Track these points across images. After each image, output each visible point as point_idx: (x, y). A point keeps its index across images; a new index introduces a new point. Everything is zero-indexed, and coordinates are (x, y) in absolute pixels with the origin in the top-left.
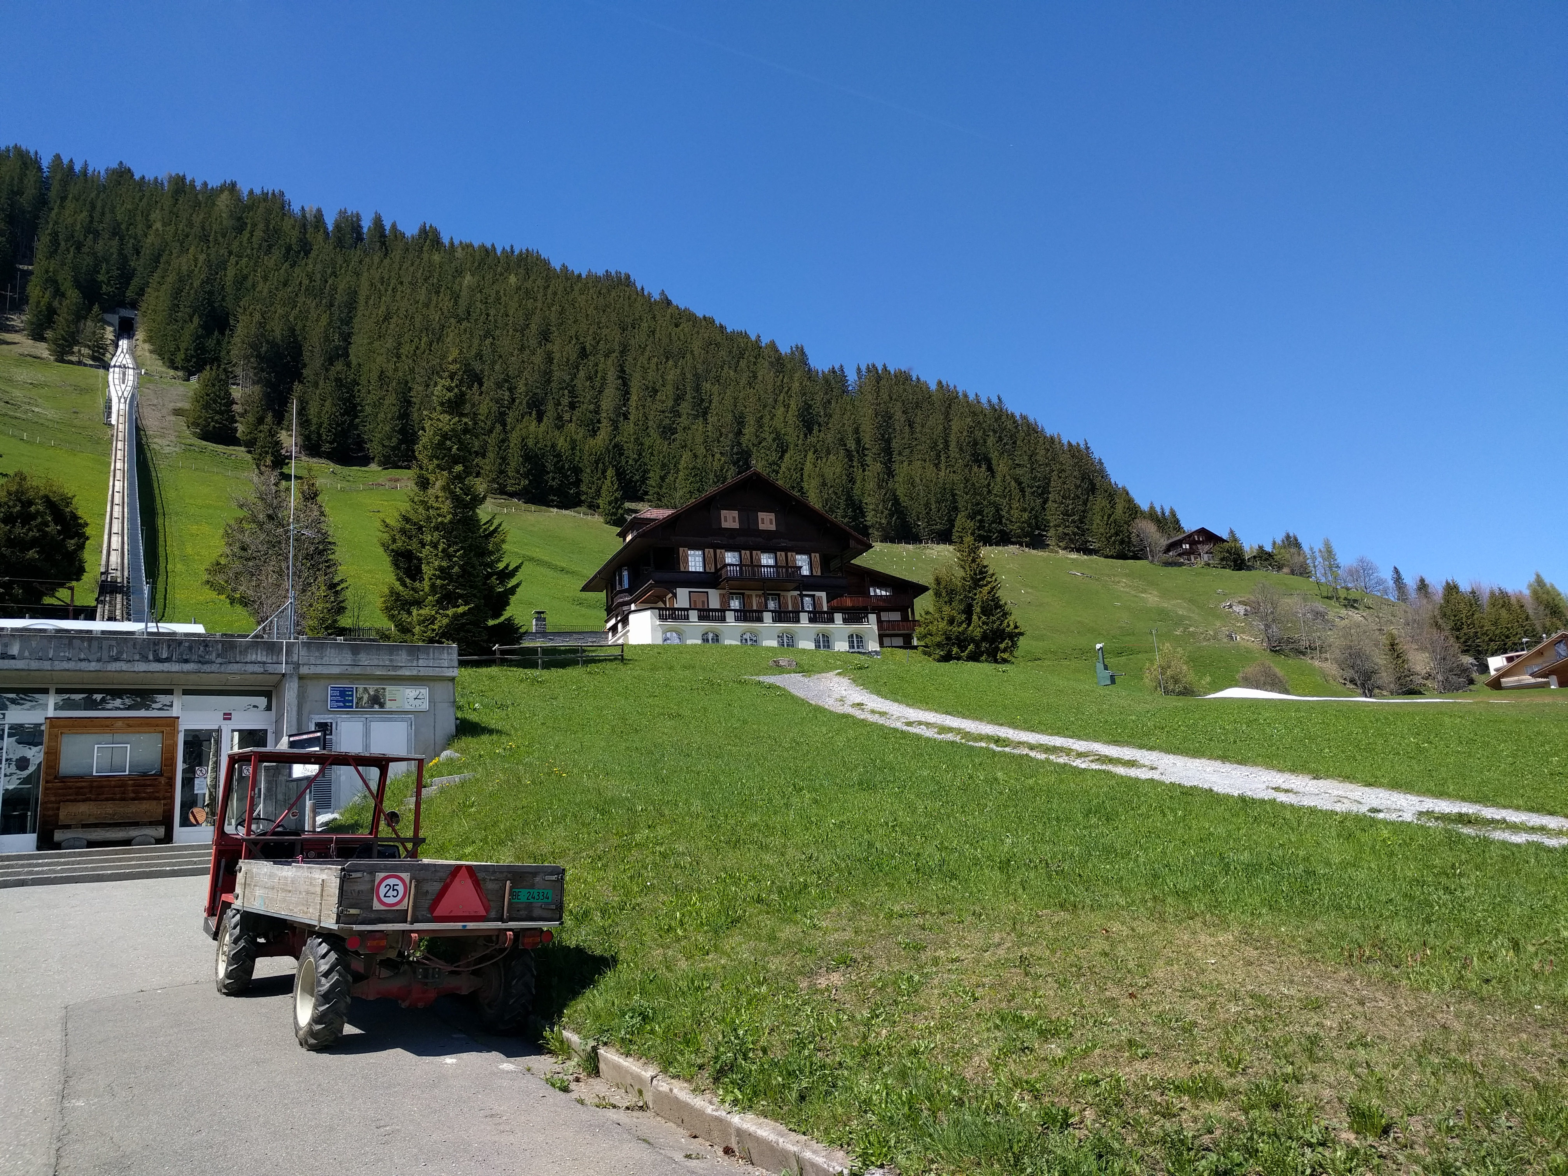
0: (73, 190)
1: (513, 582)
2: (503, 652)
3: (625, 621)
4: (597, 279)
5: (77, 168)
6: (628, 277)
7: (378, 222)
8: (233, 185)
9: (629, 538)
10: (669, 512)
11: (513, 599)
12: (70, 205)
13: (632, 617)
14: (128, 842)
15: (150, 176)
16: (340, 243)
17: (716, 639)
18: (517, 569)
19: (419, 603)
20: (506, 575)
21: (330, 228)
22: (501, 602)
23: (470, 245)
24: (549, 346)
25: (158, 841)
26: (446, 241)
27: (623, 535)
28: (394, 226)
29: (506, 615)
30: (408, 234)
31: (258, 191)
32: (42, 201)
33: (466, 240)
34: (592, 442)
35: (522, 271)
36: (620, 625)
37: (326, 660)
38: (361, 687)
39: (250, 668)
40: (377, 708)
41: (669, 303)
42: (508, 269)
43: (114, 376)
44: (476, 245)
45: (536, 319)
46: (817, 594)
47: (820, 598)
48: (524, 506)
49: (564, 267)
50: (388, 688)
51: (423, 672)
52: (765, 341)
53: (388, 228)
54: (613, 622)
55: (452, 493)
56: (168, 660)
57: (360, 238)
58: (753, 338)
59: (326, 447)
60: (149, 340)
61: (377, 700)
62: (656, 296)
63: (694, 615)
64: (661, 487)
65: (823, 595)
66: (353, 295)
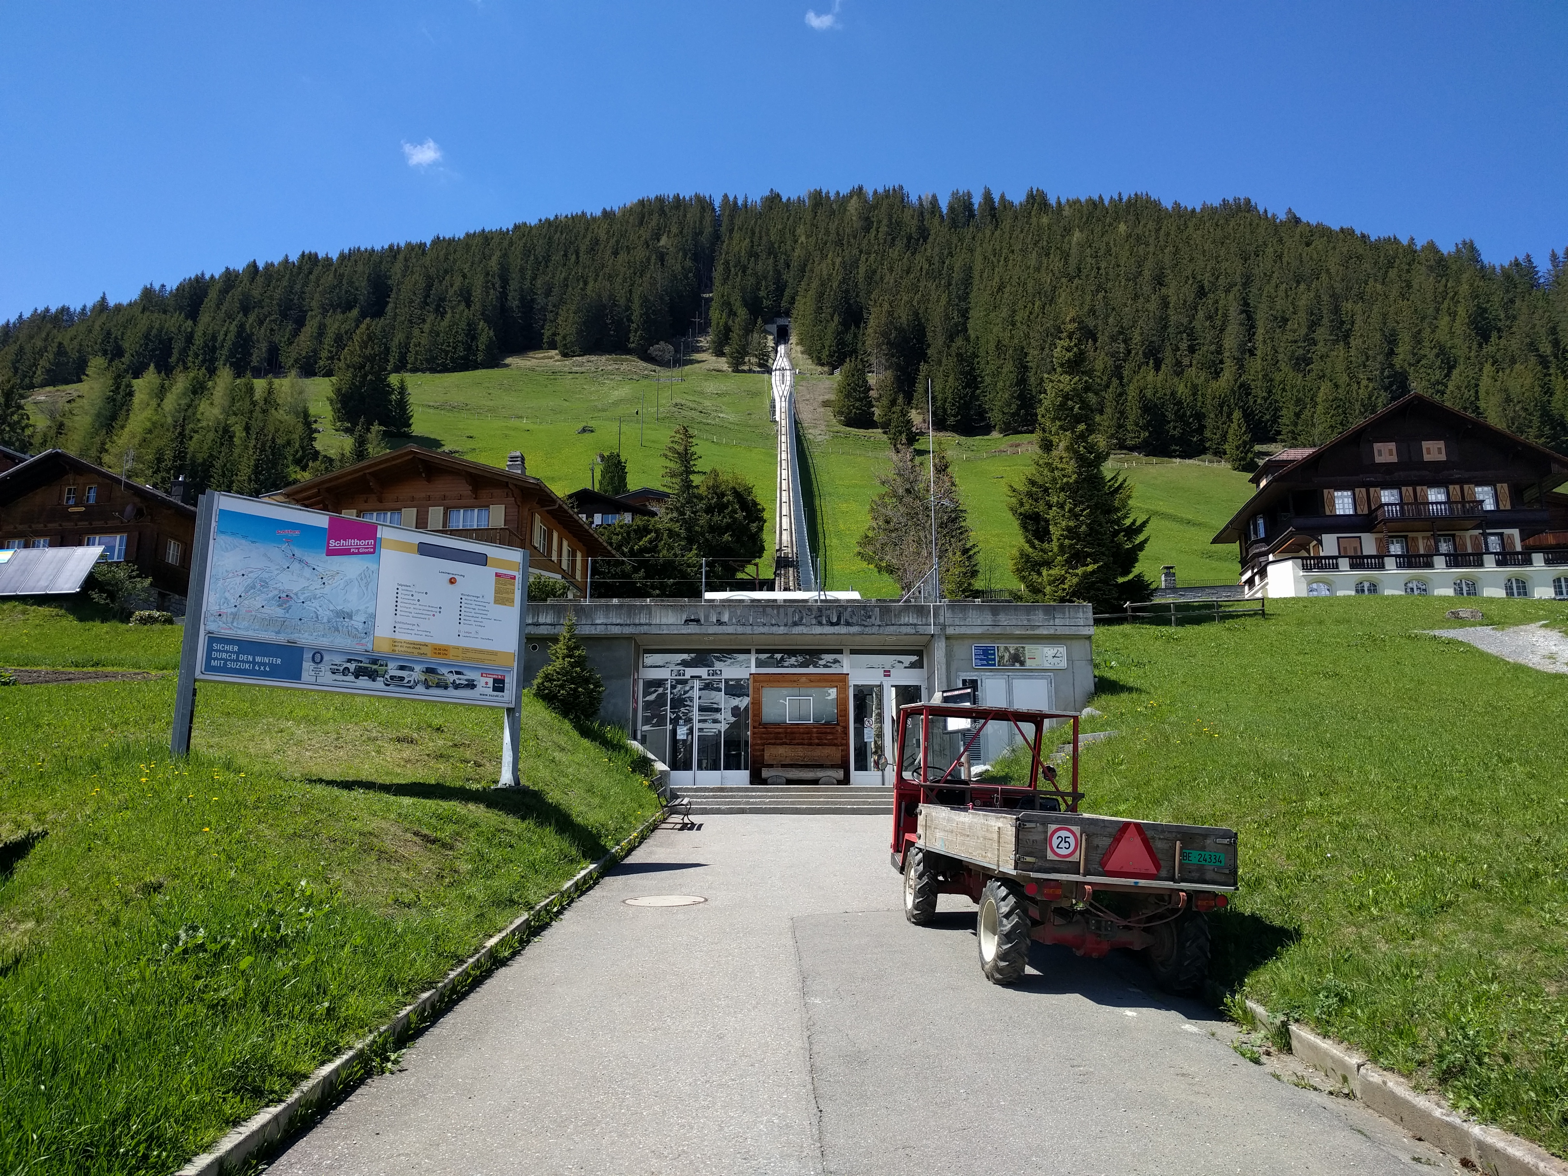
0: (738, 222)
1: (1141, 538)
2: (1135, 609)
3: (1263, 573)
4: (1213, 211)
5: (740, 202)
6: (1248, 201)
7: (988, 197)
8: (861, 188)
9: (1263, 483)
10: (1308, 452)
11: (1141, 555)
12: (736, 235)
13: (1270, 568)
14: (815, 782)
15: (794, 197)
16: (954, 224)
17: (1374, 588)
18: (1144, 524)
19: (1048, 564)
20: (1133, 531)
21: (945, 211)
22: (1129, 559)
23: (1078, 201)
24: (1164, 290)
25: (839, 782)
26: (1053, 201)
27: (1256, 481)
28: (1003, 197)
29: (1135, 571)
30: (1016, 202)
31: (881, 190)
32: (717, 237)
33: (1072, 197)
34: (1214, 384)
35: (1131, 217)
36: (1257, 578)
37: (969, 621)
38: (1002, 646)
39: (904, 630)
40: (1017, 666)
41: (1297, 221)
42: (1117, 219)
43: (776, 377)
44: (1083, 200)
45: (1149, 264)
46: (1507, 531)
47: (1510, 537)
48: (1145, 459)
49: (1177, 205)
50: (1027, 647)
51: (1060, 631)
52: (1420, 244)
53: (997, 200)
54: (1248, 574)
55: (1076, 452)
56: (837, 624)
57: (972, 215)
58: (1405, 242)
59: (951, 421)
60: (801, 342)
61: (1017, 659)
62: (1282, 216)
63: (1344, 563)
64: (1296, 424)
65: (1515, 533)
66: (968, 271)
